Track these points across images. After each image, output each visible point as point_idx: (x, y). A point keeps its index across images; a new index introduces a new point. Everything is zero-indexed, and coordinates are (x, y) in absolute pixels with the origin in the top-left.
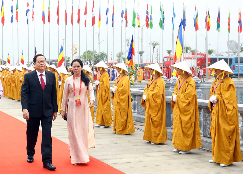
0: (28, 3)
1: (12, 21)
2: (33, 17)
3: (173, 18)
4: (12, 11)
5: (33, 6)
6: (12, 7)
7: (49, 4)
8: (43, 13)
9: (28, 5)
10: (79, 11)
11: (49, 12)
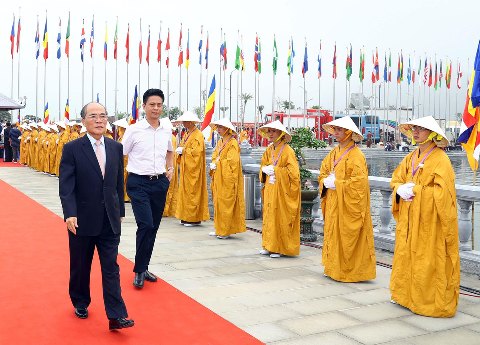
0: (83, 29)
1: (59, 56)
2: (92, 50)
3: (292, 57)
4: (59, 40)
5: (93, 34)
6: (60, 34)
7: (117, 31)
8: (106, 45)
9: (83, 33)
10: (160, 42)
11: (116, 43)
